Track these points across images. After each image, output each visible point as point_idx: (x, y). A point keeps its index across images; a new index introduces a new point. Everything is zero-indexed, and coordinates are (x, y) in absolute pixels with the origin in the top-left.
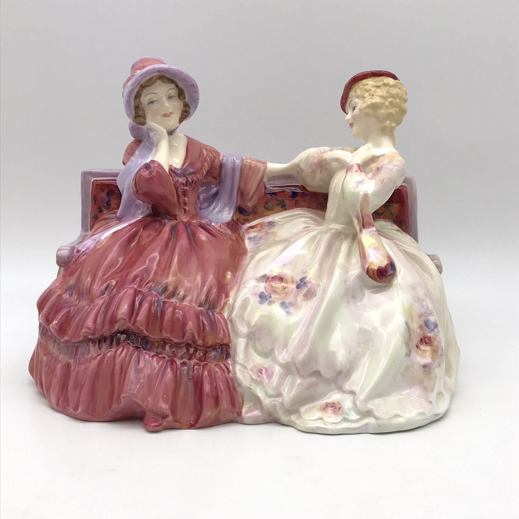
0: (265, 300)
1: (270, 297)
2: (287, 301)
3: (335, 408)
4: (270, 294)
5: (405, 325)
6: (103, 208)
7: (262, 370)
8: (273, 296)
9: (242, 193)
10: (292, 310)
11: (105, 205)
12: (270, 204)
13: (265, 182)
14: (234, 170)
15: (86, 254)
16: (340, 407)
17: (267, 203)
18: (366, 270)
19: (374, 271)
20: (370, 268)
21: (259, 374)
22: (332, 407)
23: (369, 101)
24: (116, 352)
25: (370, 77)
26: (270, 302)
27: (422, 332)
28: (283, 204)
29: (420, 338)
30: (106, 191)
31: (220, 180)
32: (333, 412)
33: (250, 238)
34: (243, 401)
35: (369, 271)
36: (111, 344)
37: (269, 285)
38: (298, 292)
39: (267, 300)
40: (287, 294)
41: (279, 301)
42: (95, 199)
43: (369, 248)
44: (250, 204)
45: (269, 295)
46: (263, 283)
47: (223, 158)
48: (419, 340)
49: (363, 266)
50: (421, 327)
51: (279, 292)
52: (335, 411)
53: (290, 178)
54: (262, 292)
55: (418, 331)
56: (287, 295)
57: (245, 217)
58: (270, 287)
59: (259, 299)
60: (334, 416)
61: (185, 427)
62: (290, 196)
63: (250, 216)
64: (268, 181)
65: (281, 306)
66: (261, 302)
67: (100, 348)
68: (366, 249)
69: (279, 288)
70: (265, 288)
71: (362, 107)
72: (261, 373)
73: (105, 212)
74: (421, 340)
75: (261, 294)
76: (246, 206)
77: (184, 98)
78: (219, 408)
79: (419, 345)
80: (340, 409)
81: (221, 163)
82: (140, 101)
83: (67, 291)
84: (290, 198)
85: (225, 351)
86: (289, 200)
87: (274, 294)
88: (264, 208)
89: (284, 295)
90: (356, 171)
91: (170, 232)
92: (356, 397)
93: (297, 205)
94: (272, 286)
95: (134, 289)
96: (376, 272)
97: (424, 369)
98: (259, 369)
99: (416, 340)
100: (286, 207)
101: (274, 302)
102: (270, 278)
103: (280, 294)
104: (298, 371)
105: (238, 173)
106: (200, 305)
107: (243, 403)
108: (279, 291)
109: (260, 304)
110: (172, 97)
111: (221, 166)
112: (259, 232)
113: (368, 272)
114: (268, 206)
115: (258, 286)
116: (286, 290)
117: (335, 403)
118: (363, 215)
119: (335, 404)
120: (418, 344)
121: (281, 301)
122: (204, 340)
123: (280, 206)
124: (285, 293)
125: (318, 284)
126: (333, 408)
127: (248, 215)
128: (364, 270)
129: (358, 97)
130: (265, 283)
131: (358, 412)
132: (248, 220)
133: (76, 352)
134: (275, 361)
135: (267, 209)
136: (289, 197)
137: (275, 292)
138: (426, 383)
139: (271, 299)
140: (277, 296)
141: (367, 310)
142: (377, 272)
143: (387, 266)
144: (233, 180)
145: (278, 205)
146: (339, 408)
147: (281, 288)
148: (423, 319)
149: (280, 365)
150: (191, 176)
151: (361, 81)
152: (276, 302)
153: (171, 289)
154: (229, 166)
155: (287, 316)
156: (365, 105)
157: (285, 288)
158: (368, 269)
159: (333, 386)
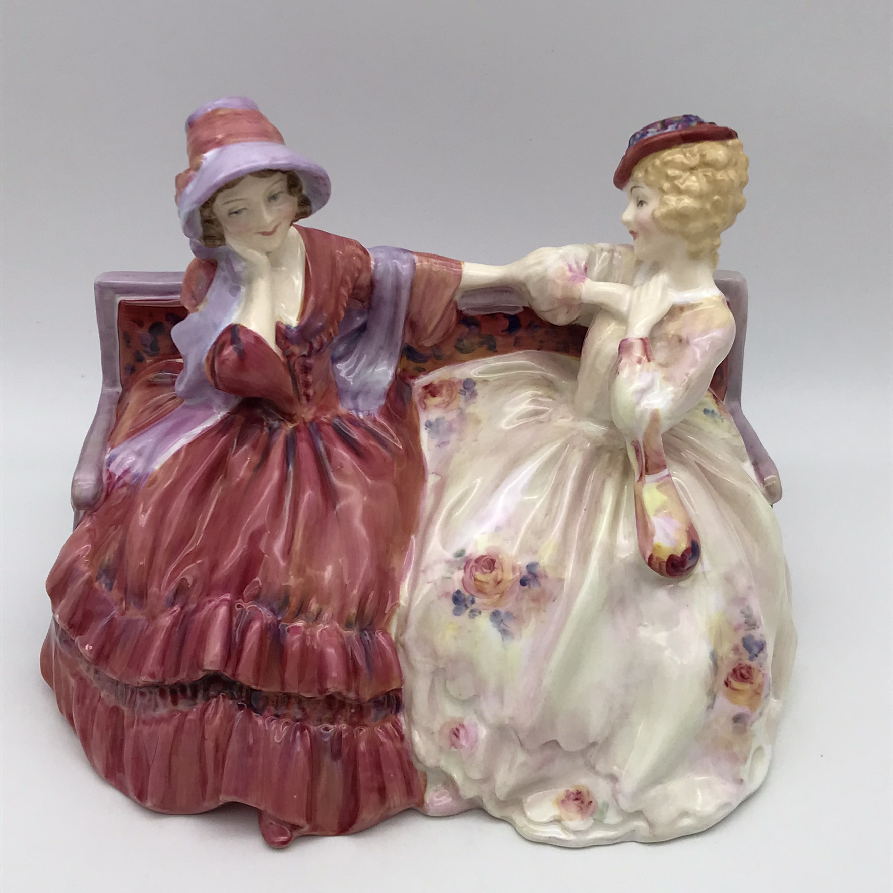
0: (464, 608)
1: (473, 602)
2: (503, 610)
3: (582, 802)
4: (472, 595)
5: (709, 659)
6: (145, 355)
7: (457, 730)
8: (477, 600)
9: (412, 324)
10: (512, 626)
11: (148, 349)
12: (465, 342)
13: (458, 302)
14: (397, 288)
15: (125, 485)
16: (591, 802)
17: (460, 340)
18: (647, 560)
19: (662, 564)
20: (655, 556)
21: (454, 738)
22: (576, 799)
23: (674, 202)
24: (204, 711)
25: (679, 144)
26: (472, 611)
27: (736, 657)
28: (492, 343)
29: (733, 668)
30: (148, 325)
31: (370, 304)
32: (579, 808)
33: (429, 425)
34: (426, 781)
35: (654, 560)
36: (194, 696)
37: (471, 577)
38: (524, 591)
39: (466, 607)
40: (502, 594)
41: (488, 609)
42: (126, 338)
43: (655, 515)
44: (428, 343)
45: (471, 598)
46: (460, 571)
47: (376, 266)
48: (731, 671)
49: (642, 551)
50: (736, 649)
51: (488, 590)
52: (581, 809)
53: (507, 291)
54: (458, 592)
55: (731, 655)
56: (503, 597)
57: (419, 365)
58: (472, 582)
59: (453, 606)
60: (579, 816)
61: (331, 833)
62: (505, 329)
63: (428, 363)
64: (463, 297)
65: (492, 620)
66: (457, 612)
67: (175, 702)
68: (649, 517)
69: (487, 583)
70: (463, 581)
71: (658, 214)
72: (457, 736)
73: (148, 361)
74: (734, 671)
75: (456, 595)
76: (420, 347)
77: (301, 190)
78: (387, 805)
79: (731, 679)
80: (590, 805)
81: (372, 277)
82: (212, 212)
83: (101, 576)
84: (505, 333)
85: (393, 699)
86: (504, 336)
87: (481, 595)
88: (454, 349)
89: (498, 596)
90: (639, 362)
91: (283, 461)
92: (617, 786)
93: (518, 345)
94: (475, 579)
95: (226, 602)
96: (664, 565)
97: (735, 725)
98: (452, 729)
99: (725, 671)
100: (497, 348)
101: (480, 613)
102: (471, 560)
103: (491, 595)
104: (521, 745)
105: (405, 295)
106: (348, 626)
107: (426, 786)
108: (488, 588)
109: (455, 615)
110: (275, 196)
111: (372, 284)
112: (446, 407)
113: (650, 562)
114: (463, 345)
115: (449, 578)
116: (501, 586)
117: (581, 793)
118: (648, 454)
119: (582, 795)
120: (728, 679)
121: (492, 610)
122: (357, 693)
123: (486, 346)
124: (499, 593)
125: (560, 578)
126: (579, 801)
127: (425, 362)
128: (644, 558)
129: (649, 185)
130: (463, 571)
131: (621, 812)
132: (424, 370)
133: (130, 698)
134: (481, 717)
135: (461, 350)
136: (503, 331)
137: (481, 591)
138: (736, 749)
139: (474, 606)
140: (485, 600)
141: (646, 624)
142: (667, 566)
143: (686, 554)
144: (396, 305)
145: (481, 344)
146: (588, 803)
147: (492, 582)
148: (742, 634)
149: (489, 726)
150: (318, 337)
151: (659, 153)
152: (482, 611)
153: (294, 601)
154: (388, 283)
155: (503, 639)
156: (664, 210)
157: (499, 583)
158: (651, 558)
159: (580, 762)
